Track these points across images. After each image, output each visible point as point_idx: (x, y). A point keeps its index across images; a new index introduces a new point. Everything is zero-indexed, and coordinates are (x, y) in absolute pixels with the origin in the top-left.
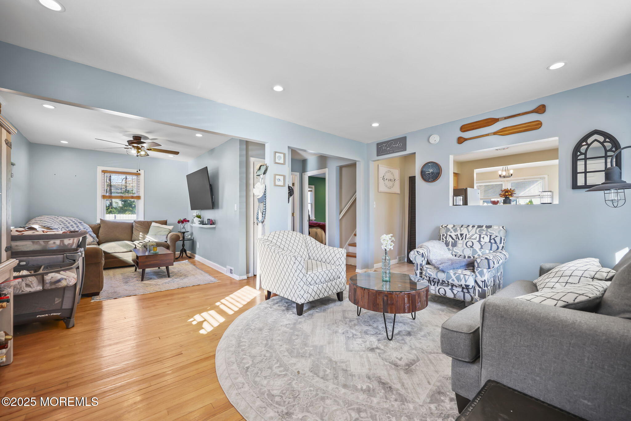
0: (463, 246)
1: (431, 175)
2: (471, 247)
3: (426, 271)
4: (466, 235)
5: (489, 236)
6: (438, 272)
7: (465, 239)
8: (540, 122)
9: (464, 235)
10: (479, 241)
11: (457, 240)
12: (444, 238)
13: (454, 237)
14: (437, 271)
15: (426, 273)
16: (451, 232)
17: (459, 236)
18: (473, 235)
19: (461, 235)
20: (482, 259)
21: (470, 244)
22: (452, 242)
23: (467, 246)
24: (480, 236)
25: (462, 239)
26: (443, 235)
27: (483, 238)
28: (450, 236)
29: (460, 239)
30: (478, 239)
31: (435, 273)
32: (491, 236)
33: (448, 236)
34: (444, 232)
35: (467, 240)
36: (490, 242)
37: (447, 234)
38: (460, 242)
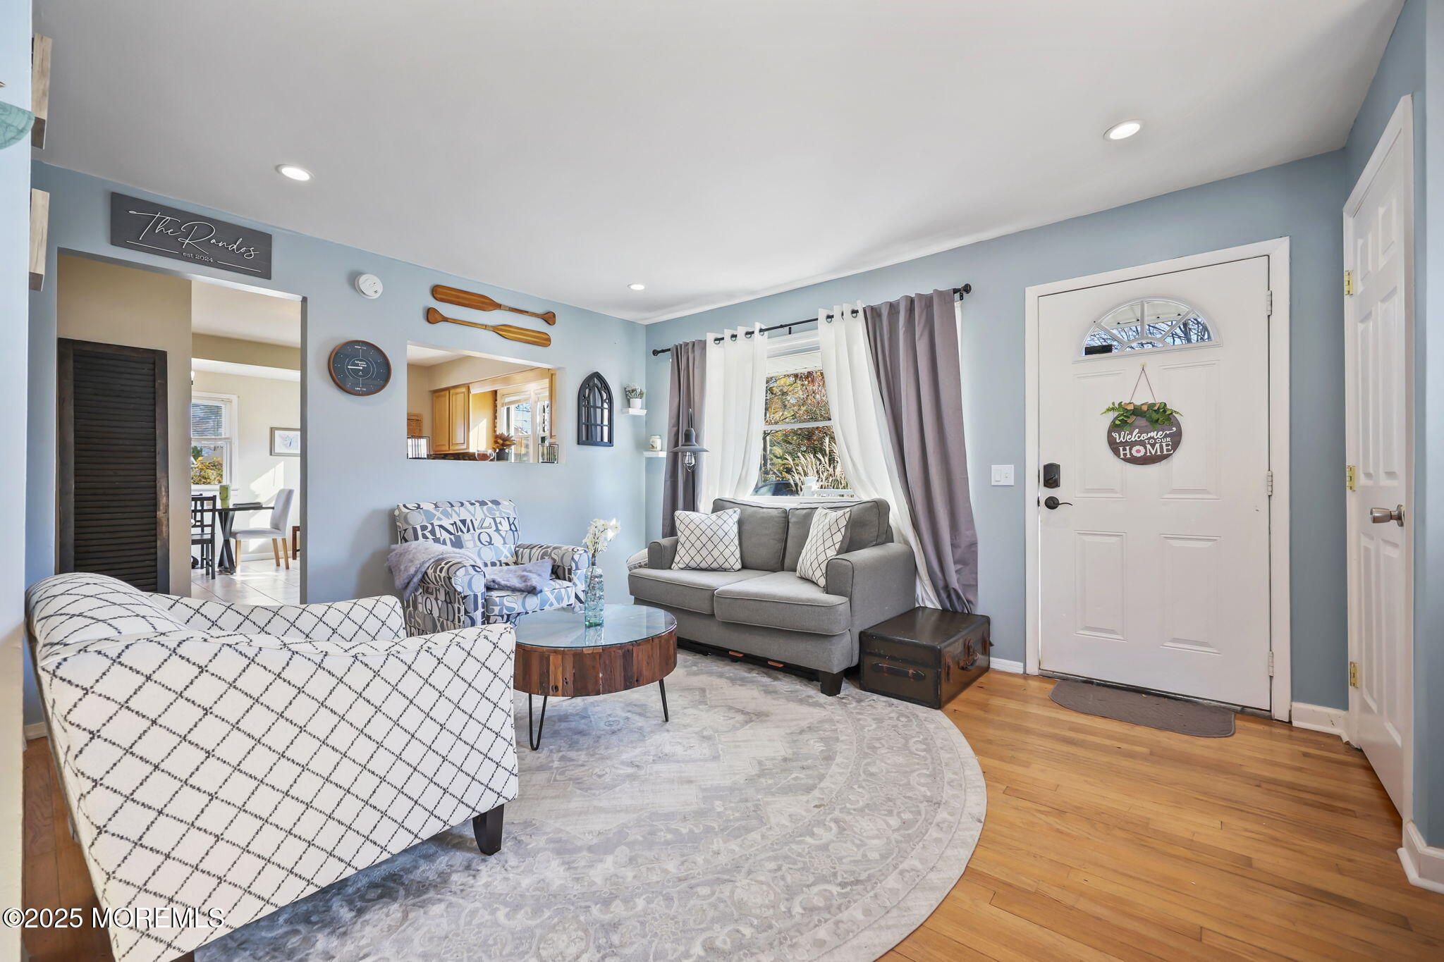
0: (475, 546)
1: (360, 376)
2: (490, 543)
3: (502, 604)
4: (471, 520)
5: (506, 519)
6: (525, 597)
7: (474, 530)
8: (547, 337)
9: (468, 522)
10: (497, 530)
11: (460, 533)
12: (428, 535)
13: (451, 528)
14: (523, 596)
15: (501, 610)
16: (439, 519)
17: (459, 523)
18: (483, 521)
19: (464, 522)
20: (581, 554)
21: (485, 538)
22: (451, 539)
23: (482, 543)
24: (494, 519)
25: (468, 531)
26: (424, 528)
27: (500, 523)
28: (441, 526)
29: (465, 530)
30: (494, 528)
31: (520, 602)
32: (508, 518)
33: (437, 529)
34: (423, 520)
35: (478, 531)
36: (511, 529)
37: (432, 524)
38: (466, 537)
